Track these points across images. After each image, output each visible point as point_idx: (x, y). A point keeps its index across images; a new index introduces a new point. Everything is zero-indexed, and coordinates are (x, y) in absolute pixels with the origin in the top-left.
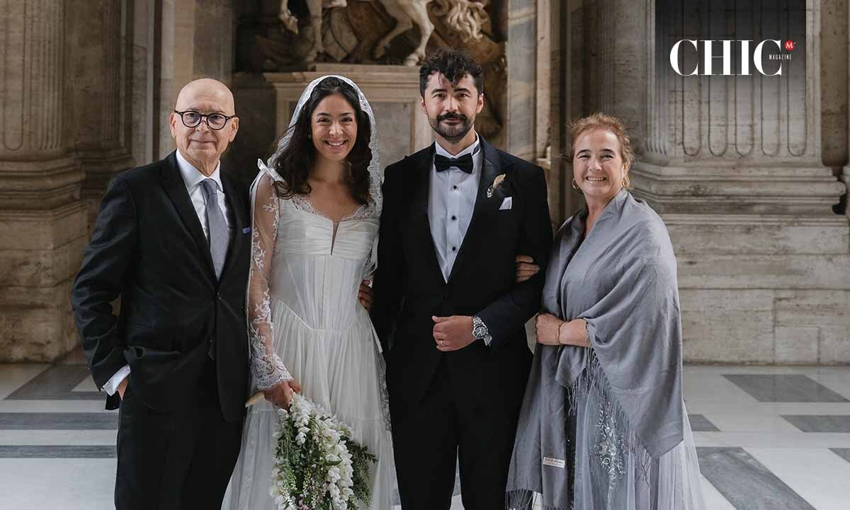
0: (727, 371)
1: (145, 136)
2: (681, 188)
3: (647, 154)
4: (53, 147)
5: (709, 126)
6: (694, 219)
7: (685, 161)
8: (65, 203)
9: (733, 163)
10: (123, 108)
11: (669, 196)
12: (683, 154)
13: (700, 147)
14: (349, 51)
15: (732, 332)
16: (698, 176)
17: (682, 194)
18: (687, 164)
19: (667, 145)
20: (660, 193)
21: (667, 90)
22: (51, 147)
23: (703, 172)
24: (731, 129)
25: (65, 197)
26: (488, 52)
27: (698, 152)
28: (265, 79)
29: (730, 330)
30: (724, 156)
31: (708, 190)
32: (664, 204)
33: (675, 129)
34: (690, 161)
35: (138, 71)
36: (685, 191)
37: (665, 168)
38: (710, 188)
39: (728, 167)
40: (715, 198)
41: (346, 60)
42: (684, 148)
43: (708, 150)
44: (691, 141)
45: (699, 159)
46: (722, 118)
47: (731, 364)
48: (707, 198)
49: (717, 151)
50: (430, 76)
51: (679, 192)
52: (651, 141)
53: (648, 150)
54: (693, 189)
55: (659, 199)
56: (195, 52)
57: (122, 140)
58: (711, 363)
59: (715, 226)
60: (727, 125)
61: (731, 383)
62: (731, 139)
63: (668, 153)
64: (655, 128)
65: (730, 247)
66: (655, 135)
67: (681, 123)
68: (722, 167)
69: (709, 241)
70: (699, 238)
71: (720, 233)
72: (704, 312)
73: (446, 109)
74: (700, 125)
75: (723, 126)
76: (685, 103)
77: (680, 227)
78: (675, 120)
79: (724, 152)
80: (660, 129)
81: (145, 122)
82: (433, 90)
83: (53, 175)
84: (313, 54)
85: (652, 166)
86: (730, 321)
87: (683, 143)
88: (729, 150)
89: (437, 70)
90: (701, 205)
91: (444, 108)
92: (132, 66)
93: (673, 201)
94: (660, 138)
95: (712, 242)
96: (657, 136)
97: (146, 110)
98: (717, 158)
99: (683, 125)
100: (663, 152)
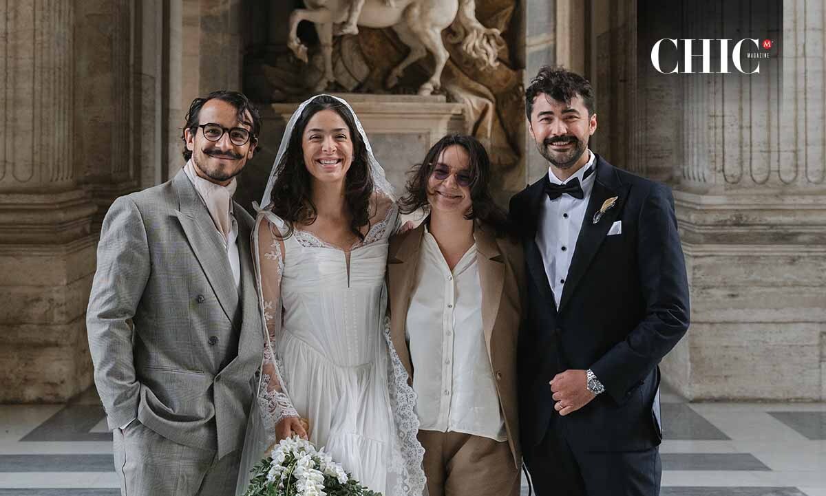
0: (771, 408)
1: (154, 169)
2: (722, 218)
3: (683, 182)
4: (64, 179)
5: (751, 152)
6: (735, 249)
7: (726, 190)
8: (76, 237)
9: (776, 191)
10: (131, 139)
11: (710, 225)
12: (723, 182)
13: (741, 174)
14: (360, 80)
15: (777, 368)
16: (739, 205)
17: (723, 224)
18: (728, 192)
19: (707, 172)
20: (701, 222)
21: (706, 114)
22: (62, 179)
23: (745, 200)
24: (774, 156)
25: (78, 230)
26: (506, 81)
27: (739, 179)
28: (273, 110)
29: (774, 365)
30: (767, 184)
31: (751, 220)
32: (704, 234)
33: (715, 155)
34: (731, 189)
35: (146, 101)
36: (726, 221)
37: (705, 197)
38: (753, 217)
39: (771, 195)
40: (759, 227)
41: (357, 90)
42: (725, 176)
43: (750, 177)
44: (731, 168)
45: (740, 187)
46: (764, 143)
47: (775, 401)
48: (750, 227)
49: (759, 178)
50: (535, 98)
51: (719, 222)
52: (688, 169)
53: (685, 177)
54: (734, 219)
55: (699, 229)
56: (201, 83)
57: (131, 173)
58: (755, 401)
59: (758, 257)
60: (769, 152)
61: (777, 421)
62: (774, 166)
63: (707, 181)
64: (693, 155)
65: (773, 279)
66: (693, 162)
67: (721, 149)
68: (765, 195)
69: (752, 272)
70: (742, 269)
71: (763, 264)
72: (747, 347)
73: (553, 132)
74: (741, 151)
75: (765, 152)
76: (725, 128)
77: (722, 258)
78: (715, 146)
79: (767, 179)
80: (698, 155)
81: (154, 155)
82: (538, 113)
83: (64, 207)
84: (324, 83)
85: (690, 195)
86: (774, 356)
87: (723, 171)
88: (771, 177)
89: (542, 92)
90: (743, 235)
91: (551, 131)
92: (141, 95)
93: (713, 231)
94: (698, 166)
95: (754, 274)
96: (695, 162)
97: (154, 142)
98: (761, 186)
99: (723, 151)
100: (703, 180)
